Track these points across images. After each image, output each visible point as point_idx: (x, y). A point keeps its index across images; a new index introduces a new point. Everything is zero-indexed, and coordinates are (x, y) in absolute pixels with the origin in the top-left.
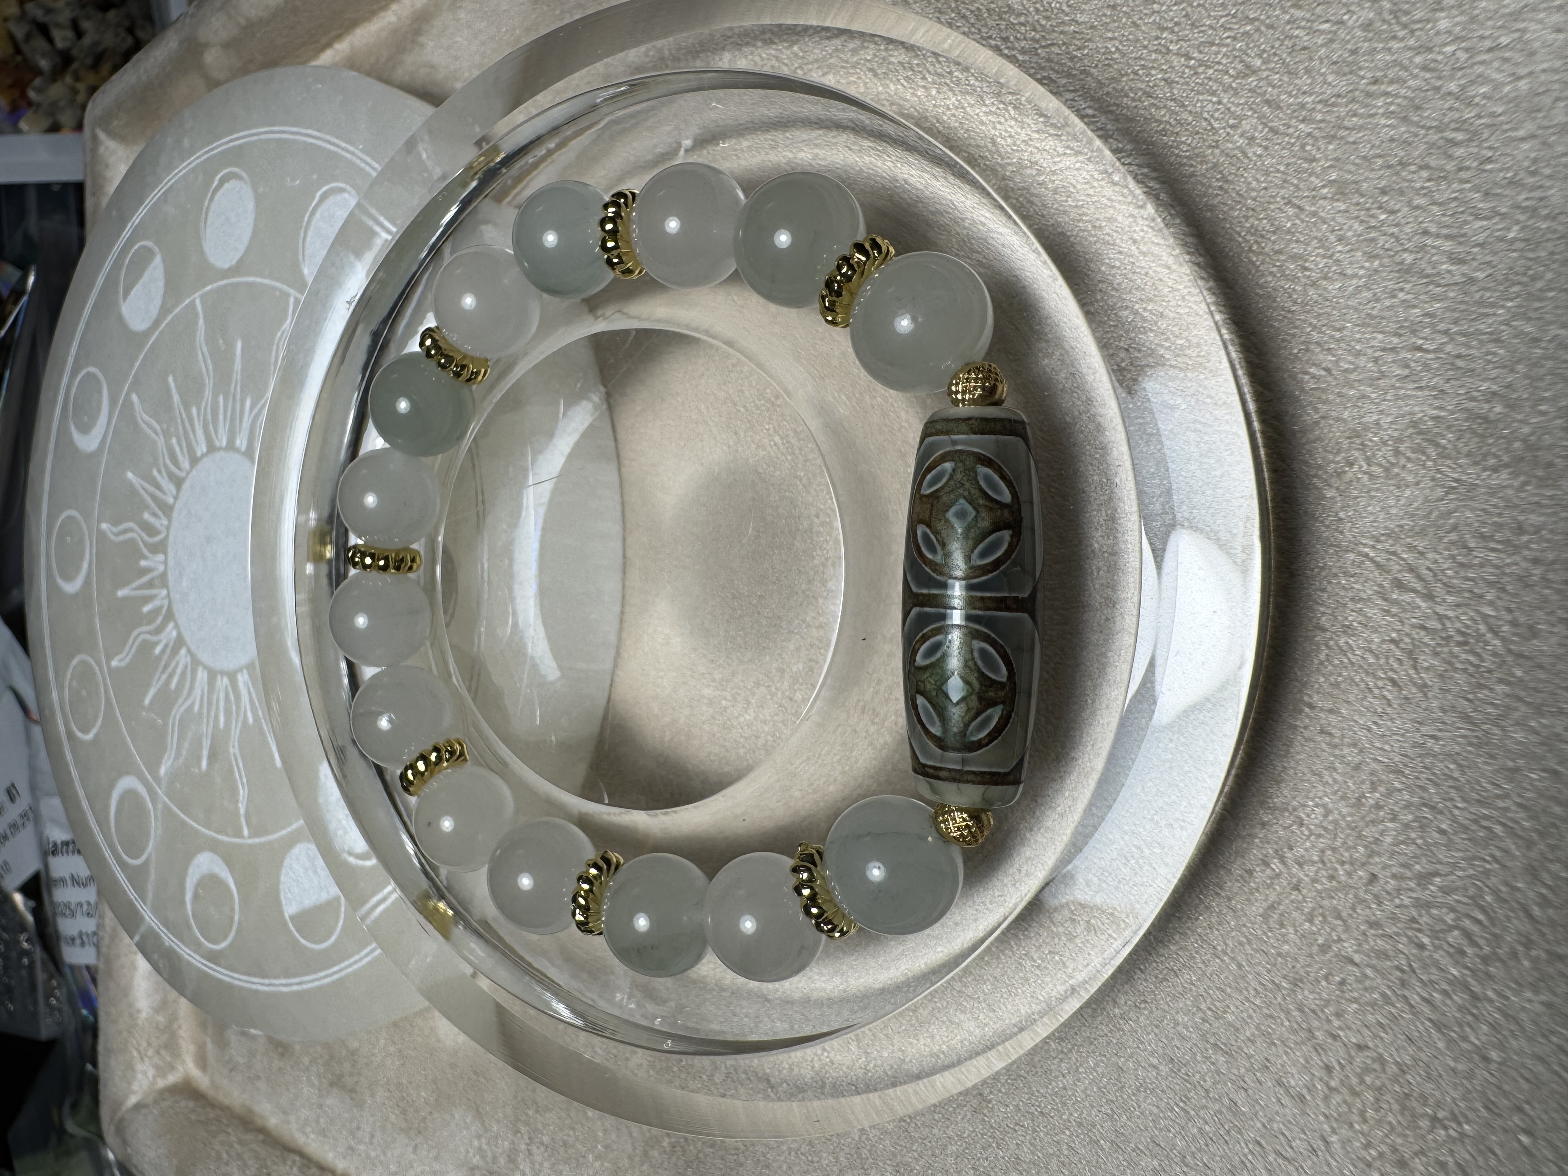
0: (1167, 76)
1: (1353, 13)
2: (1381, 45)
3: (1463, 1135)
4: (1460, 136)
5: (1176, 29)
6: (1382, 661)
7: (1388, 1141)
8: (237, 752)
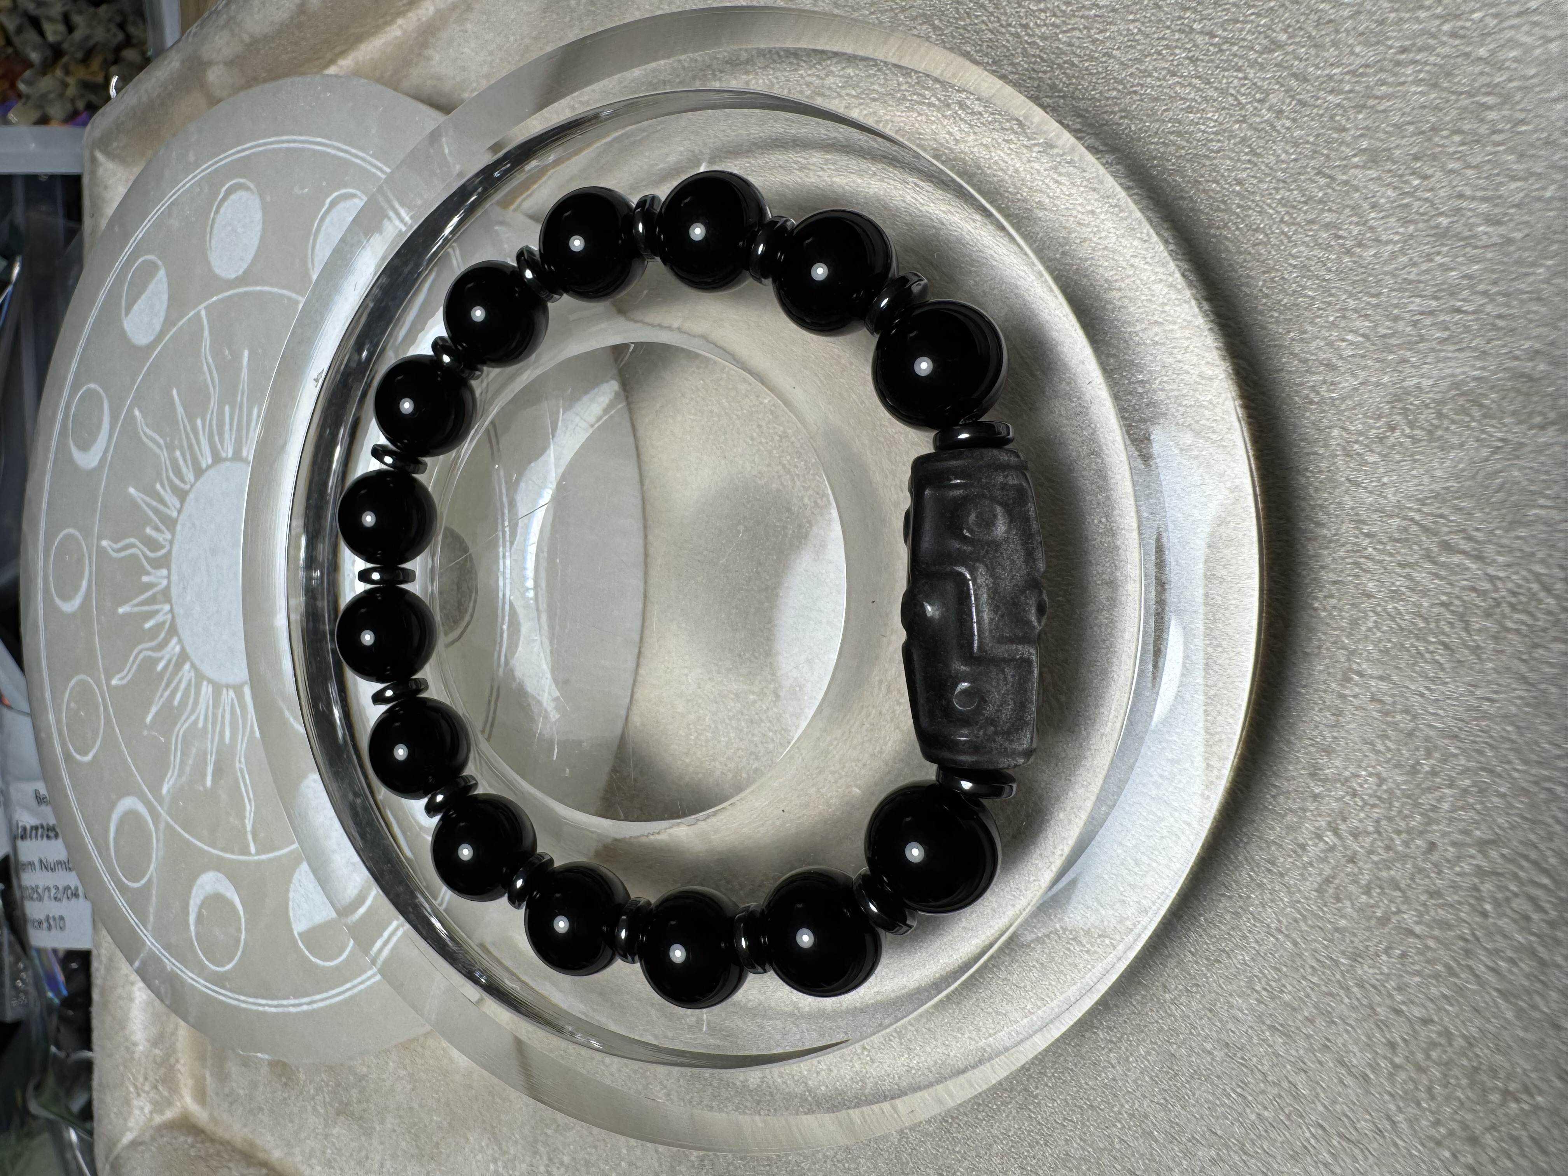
0: (1190, 55)
2: (1408, 15)
3: (1537, 1108)
4: (1490, 100)
5: (1199, 8)
6: (1432, 625)
7: (1458, 1117)
8: (244, 766)
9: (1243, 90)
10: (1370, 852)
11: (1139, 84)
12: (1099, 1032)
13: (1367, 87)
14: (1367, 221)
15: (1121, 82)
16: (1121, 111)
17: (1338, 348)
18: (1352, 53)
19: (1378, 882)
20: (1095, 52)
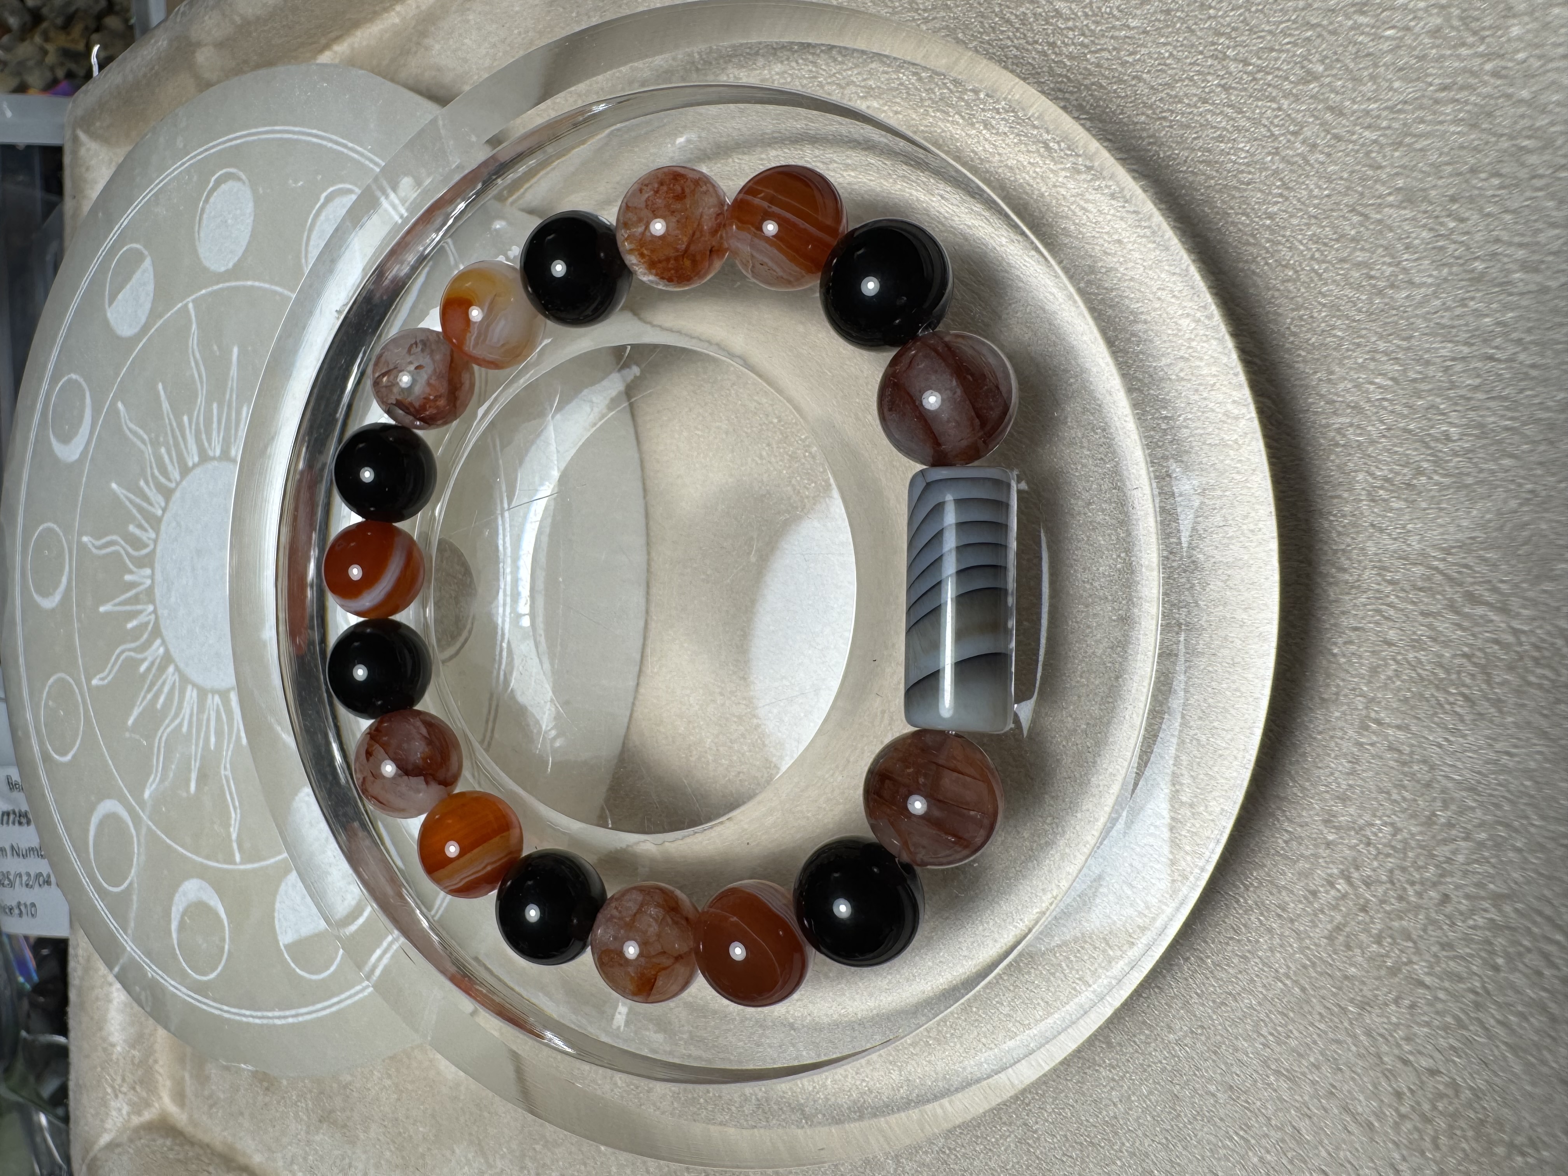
0: (1224, 82)
1: (1421, 19)
2: (1449, 52)
3: (1542, 1161)
4: (1530, 144)
5: (1233, 34)
6: (1454, 677)
8: (229, 773)
9: (1276, 121)
10: (1382, 902)
11: (1169, 110)
12: (1102, 1069)
13: (1405, 125)
14: (1399, 263)
15: (1151, 107)
16: (1150, 137)
17: (1367, 391)
18: (1390, 89)
19: (1390, 932)
20: (1124, 74)
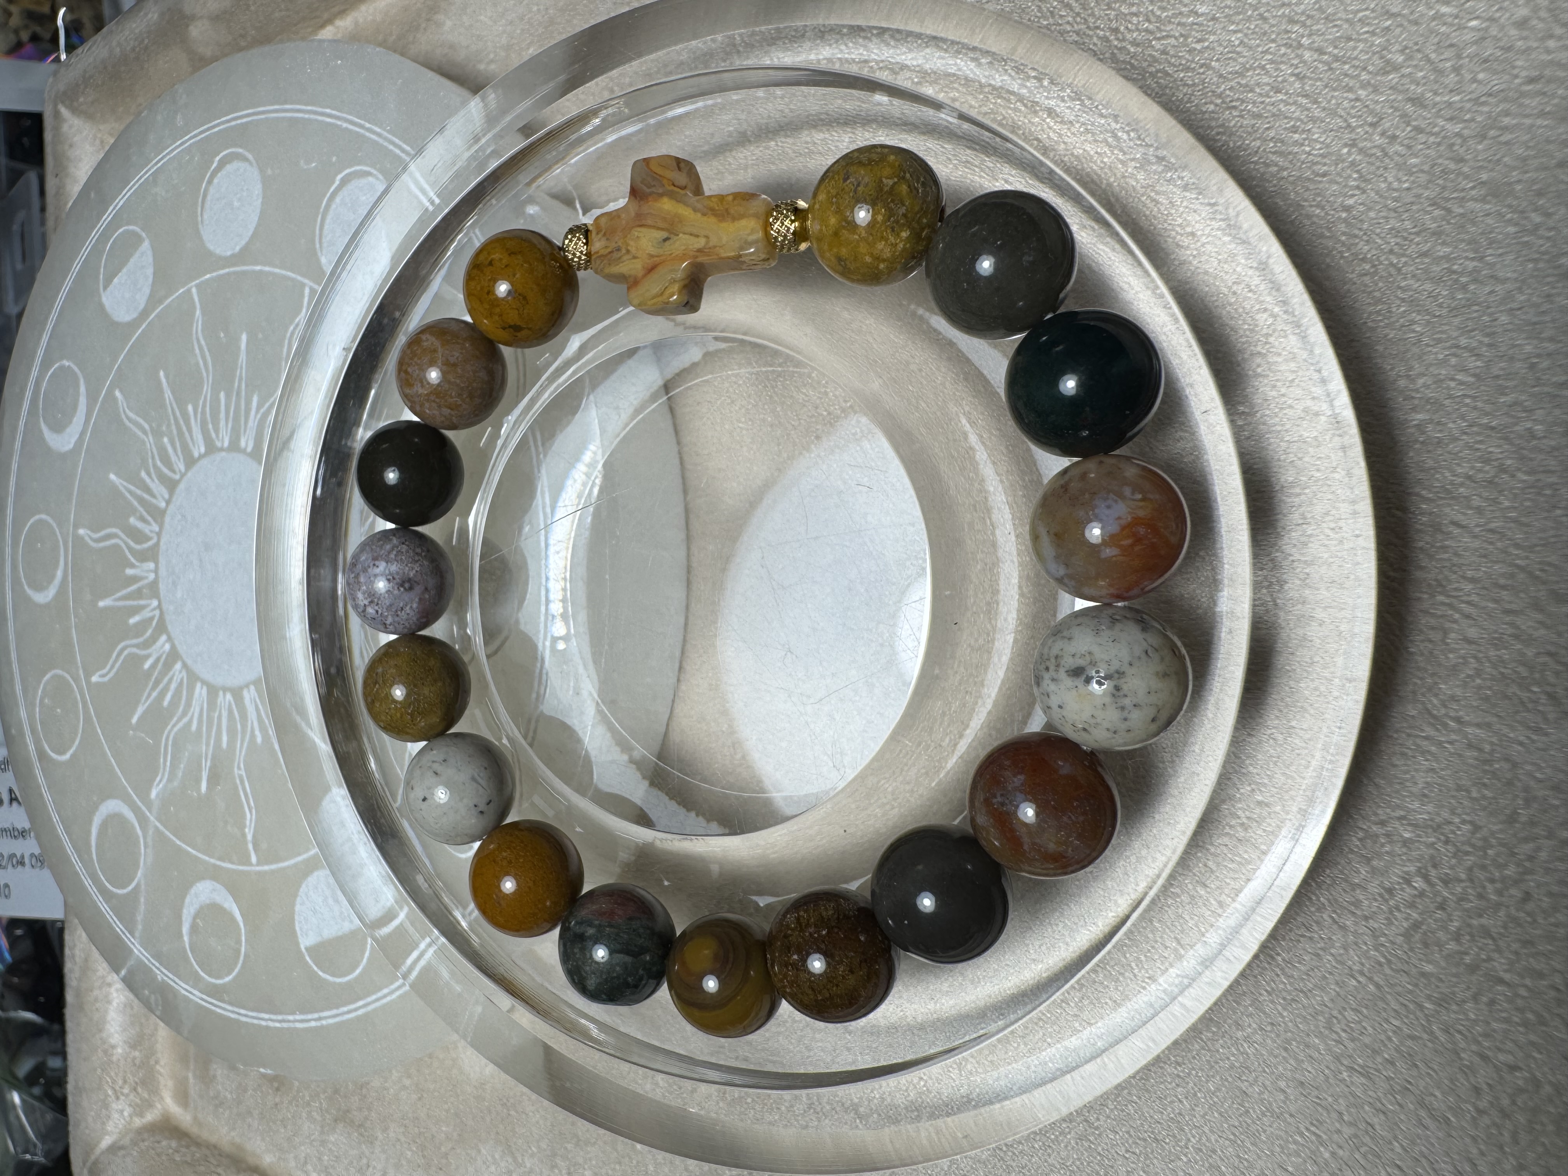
8: (243, 773)
9: (1353, 111)
10: (1461, 900)
16: (1219, 126)
17: (1448, 388)
18: (1474, 80)
19: (1468, 930)
20: (1193, 61)
